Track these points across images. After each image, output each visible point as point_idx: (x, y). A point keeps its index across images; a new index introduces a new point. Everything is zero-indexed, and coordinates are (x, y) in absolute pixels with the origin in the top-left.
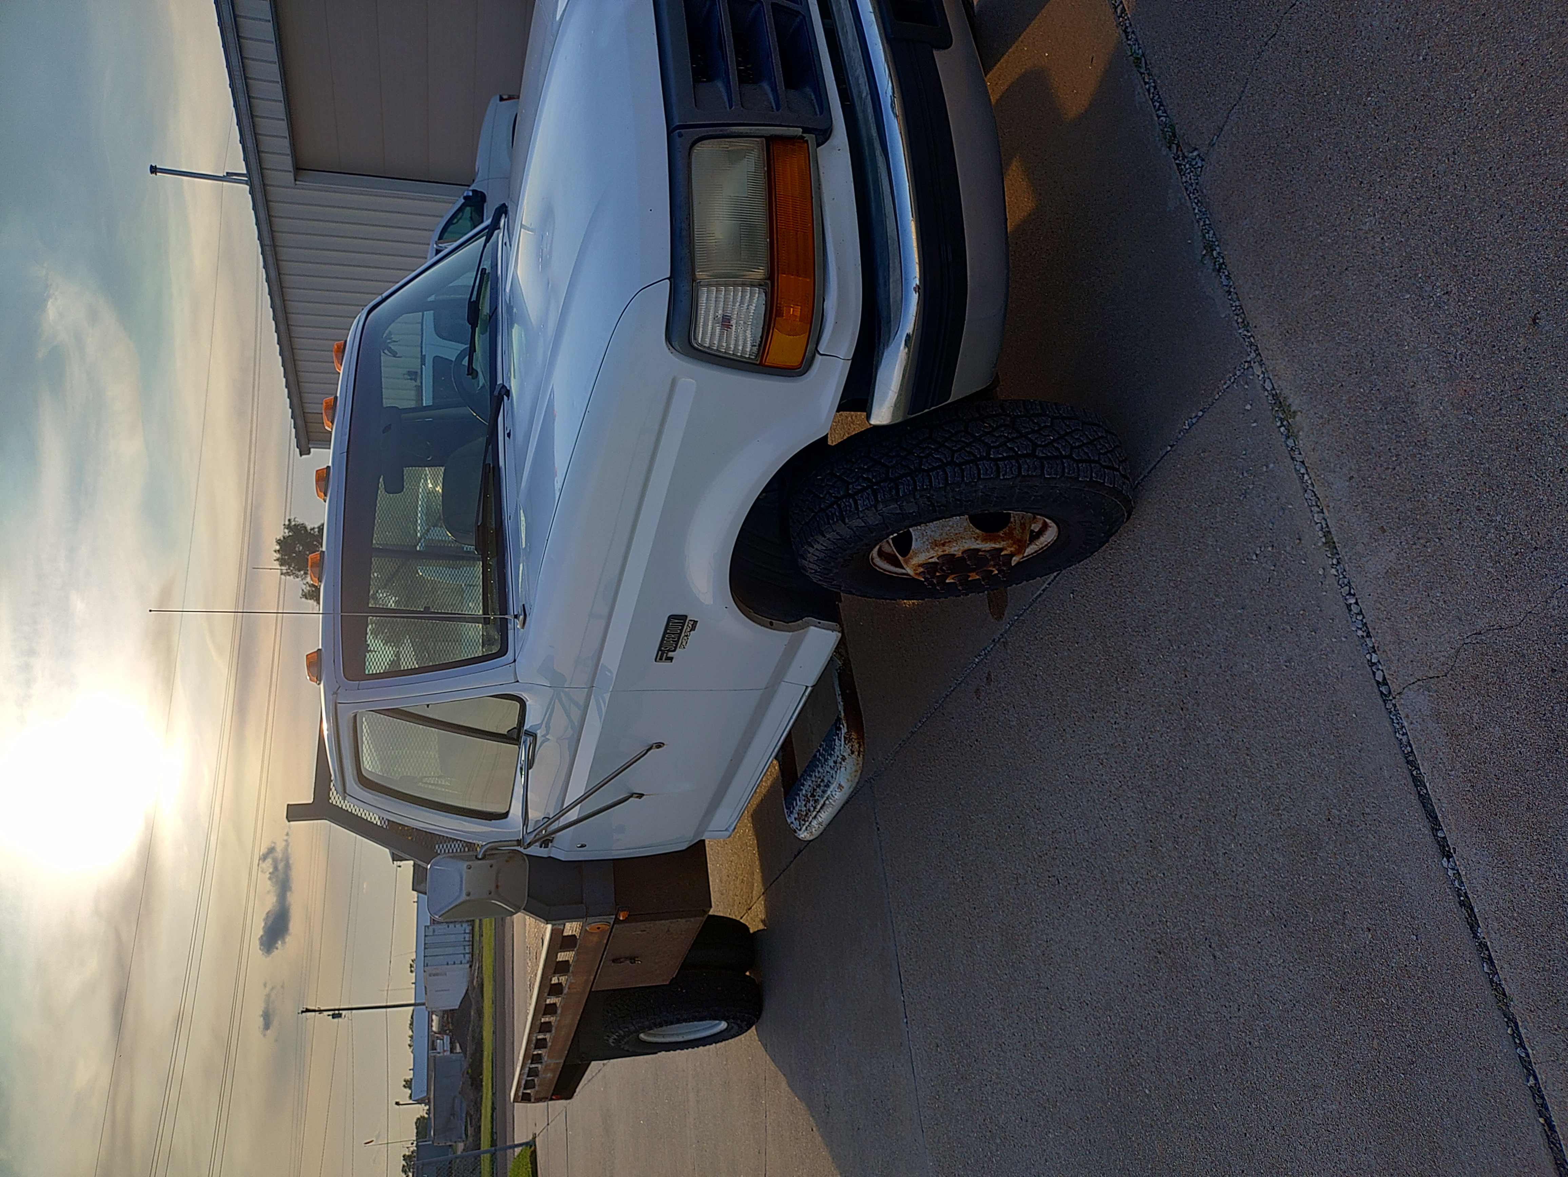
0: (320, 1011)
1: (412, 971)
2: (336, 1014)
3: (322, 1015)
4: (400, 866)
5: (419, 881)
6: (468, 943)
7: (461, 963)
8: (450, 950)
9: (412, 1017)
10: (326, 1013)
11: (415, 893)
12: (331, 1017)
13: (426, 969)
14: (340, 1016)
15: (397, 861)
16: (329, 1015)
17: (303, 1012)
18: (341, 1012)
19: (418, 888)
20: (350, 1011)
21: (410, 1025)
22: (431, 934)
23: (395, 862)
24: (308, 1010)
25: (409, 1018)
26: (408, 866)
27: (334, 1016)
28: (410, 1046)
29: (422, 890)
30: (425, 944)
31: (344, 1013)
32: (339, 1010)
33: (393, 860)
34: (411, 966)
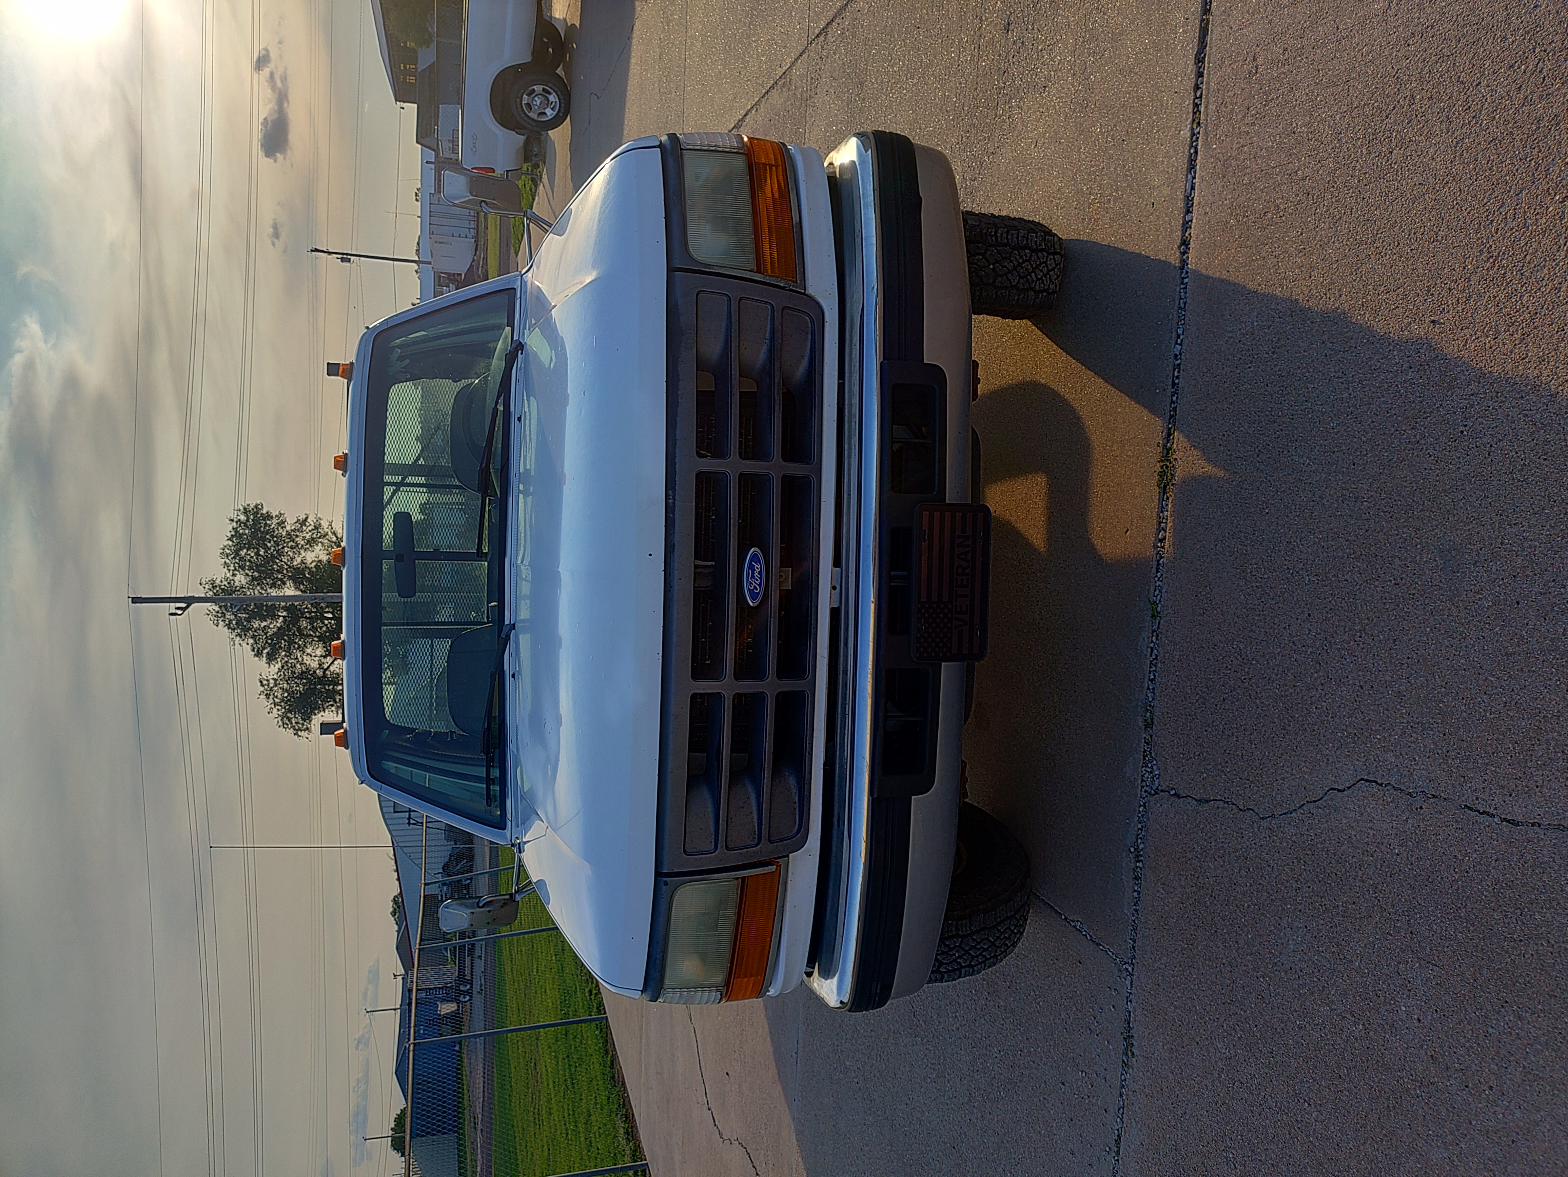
0: (330, 253)
1: (417, 200)
2: (345, 258)
3: (330, 256)
4: (403, 108)
5: (425, 134)
6: (472, 218)
7: (466, 237)
8: (455, 222)
9: (418, 244)
10: (334, 255)
11: (420, 146)
12: (340, 260)
13: (432, 236)
14: (349, 260)
15: (400, 101)
16: (338, 258)
17: (312, 251)
18: (349, 257)
19: (423, 141)
20: (358, 258)
21: (417, 250)
22: (437, 203)
23: (398, 103)
24: (317, 250)
25: (416, 244)
26: (412, 109)
27: (343, 260)
28: (416, 271)
29: (427, 144)
30: (430, 212)
31: (352, 258)
32: (347, 254)
33: (396, 100)
34: (416, 195)
